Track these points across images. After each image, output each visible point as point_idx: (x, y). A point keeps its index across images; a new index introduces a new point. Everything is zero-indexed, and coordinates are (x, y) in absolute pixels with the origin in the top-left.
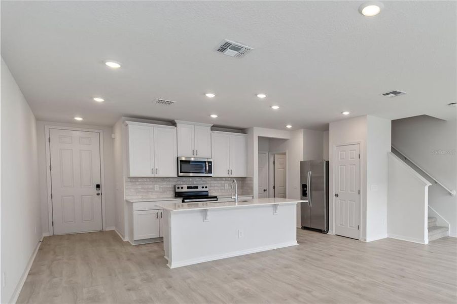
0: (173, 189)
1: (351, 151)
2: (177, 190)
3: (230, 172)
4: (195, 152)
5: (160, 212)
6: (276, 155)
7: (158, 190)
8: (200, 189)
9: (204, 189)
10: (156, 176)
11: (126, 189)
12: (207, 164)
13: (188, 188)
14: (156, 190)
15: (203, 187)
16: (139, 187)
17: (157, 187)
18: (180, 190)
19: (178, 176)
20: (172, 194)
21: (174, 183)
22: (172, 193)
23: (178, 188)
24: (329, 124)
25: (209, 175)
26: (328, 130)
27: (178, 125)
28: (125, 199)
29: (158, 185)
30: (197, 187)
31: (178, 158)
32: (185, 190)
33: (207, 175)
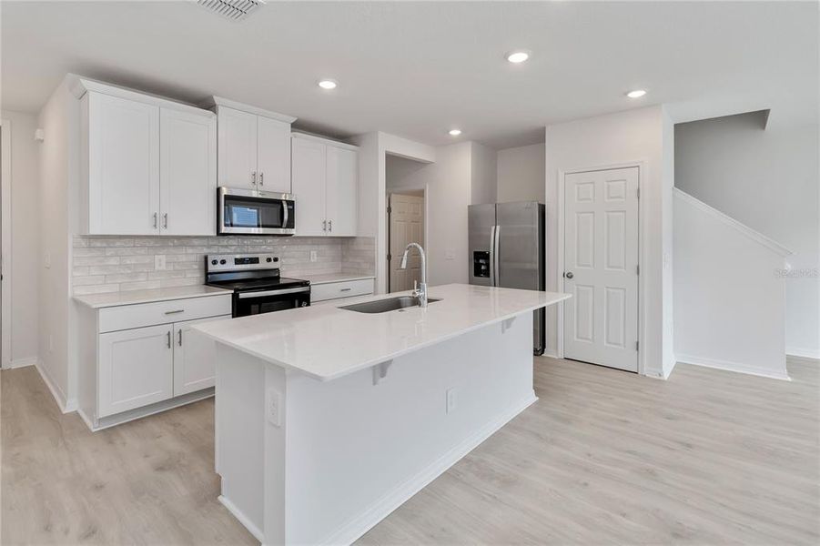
0: (203, 266)
1: (610, 184)
2: (212, 268)
3: (327, 225)
4: (257, 178)
5: (177, 331)
6: (393, 195)
7: (163, 267)
8: (263, 265)
9: (272, 265)
10: (164, 232)
11: (75, 268)
12: (285, 205)
13: (238, 261)
14: (157, 267)
15: (269, 260)
16: (113, 261)
17: (161, 260)
18: (219, 267)
19: (219, 234)
20: (196, 276)
21: (205, 251)
22: (198, 275)
23: (215, 262)
24: (544, 129)
25: (289, 231)
26: (544, 141)
27: (220, 109)
28: (70, 295)
29: (163, 258)
30: (255, 261)
31: (218, 190)
32: (230, 266)
33: (281, 231)
